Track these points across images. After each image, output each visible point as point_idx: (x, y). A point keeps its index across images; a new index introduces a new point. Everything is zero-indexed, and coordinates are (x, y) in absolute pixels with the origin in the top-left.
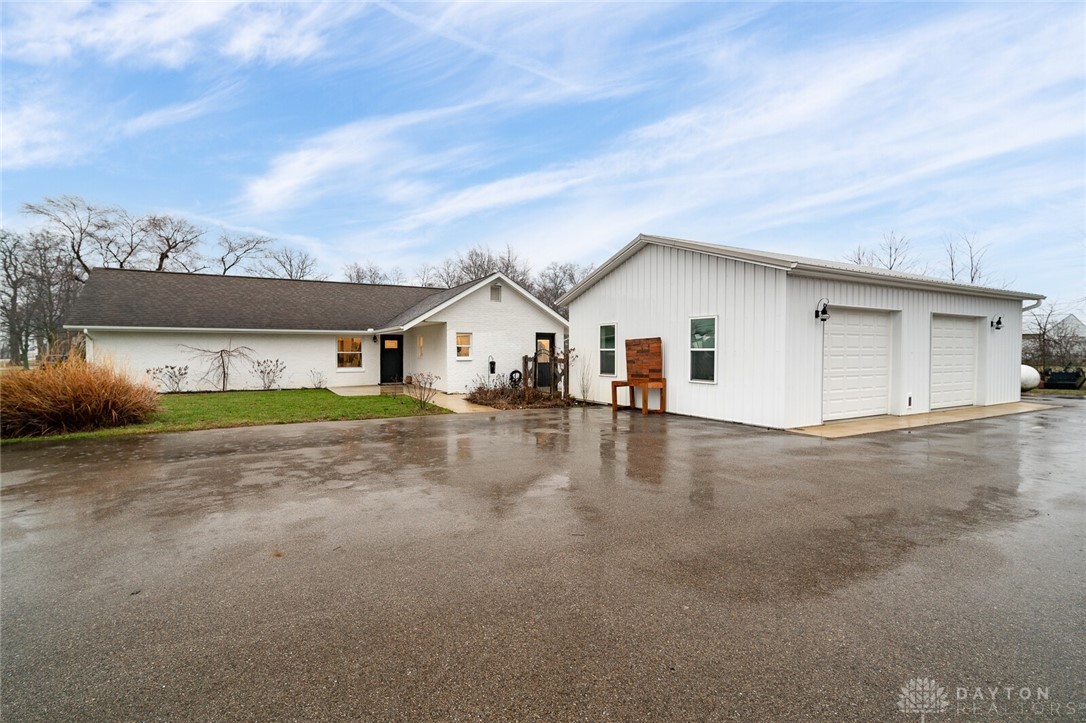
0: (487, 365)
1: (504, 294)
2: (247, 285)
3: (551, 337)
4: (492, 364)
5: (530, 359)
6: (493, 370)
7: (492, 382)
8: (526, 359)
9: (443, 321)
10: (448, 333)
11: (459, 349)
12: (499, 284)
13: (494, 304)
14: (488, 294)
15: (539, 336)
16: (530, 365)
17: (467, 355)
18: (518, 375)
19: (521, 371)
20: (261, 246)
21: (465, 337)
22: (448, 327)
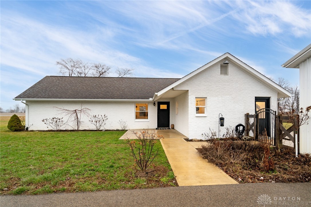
0: (218, 120)
1: (231, 69)
2: (102, 80)
3: (267, 100)
4: (222, 119)
5: (252, 116)
6: (222, 125)
7: (222, 133)
8: (248, 116)
9: (187, 89)
10: (189, 97)
11: (198, 109)
12: (227, 62)
13: (223, 76)
14: (218, 69)
15: (258, 99)
16: (252, 121)
17: (204, 113)
18: (241, 128)
19: (244, 125)
20: (130, 72)
21: (202, 100)
22: (190, 93)
